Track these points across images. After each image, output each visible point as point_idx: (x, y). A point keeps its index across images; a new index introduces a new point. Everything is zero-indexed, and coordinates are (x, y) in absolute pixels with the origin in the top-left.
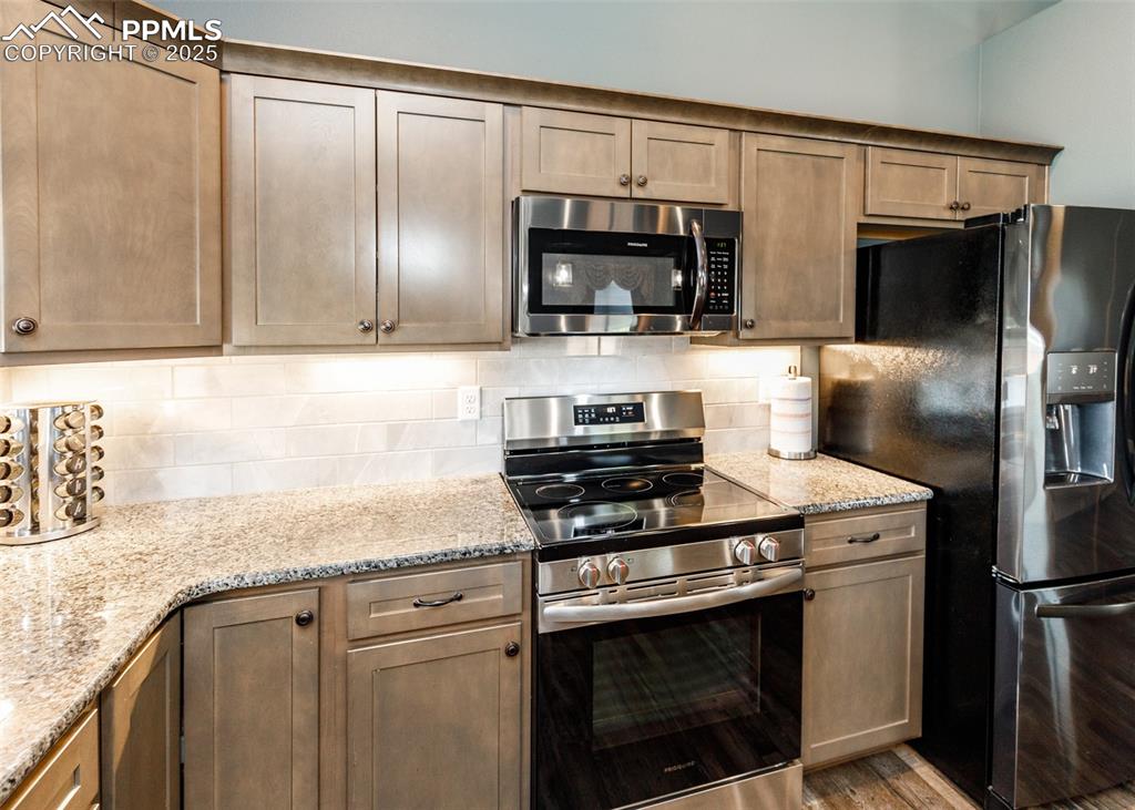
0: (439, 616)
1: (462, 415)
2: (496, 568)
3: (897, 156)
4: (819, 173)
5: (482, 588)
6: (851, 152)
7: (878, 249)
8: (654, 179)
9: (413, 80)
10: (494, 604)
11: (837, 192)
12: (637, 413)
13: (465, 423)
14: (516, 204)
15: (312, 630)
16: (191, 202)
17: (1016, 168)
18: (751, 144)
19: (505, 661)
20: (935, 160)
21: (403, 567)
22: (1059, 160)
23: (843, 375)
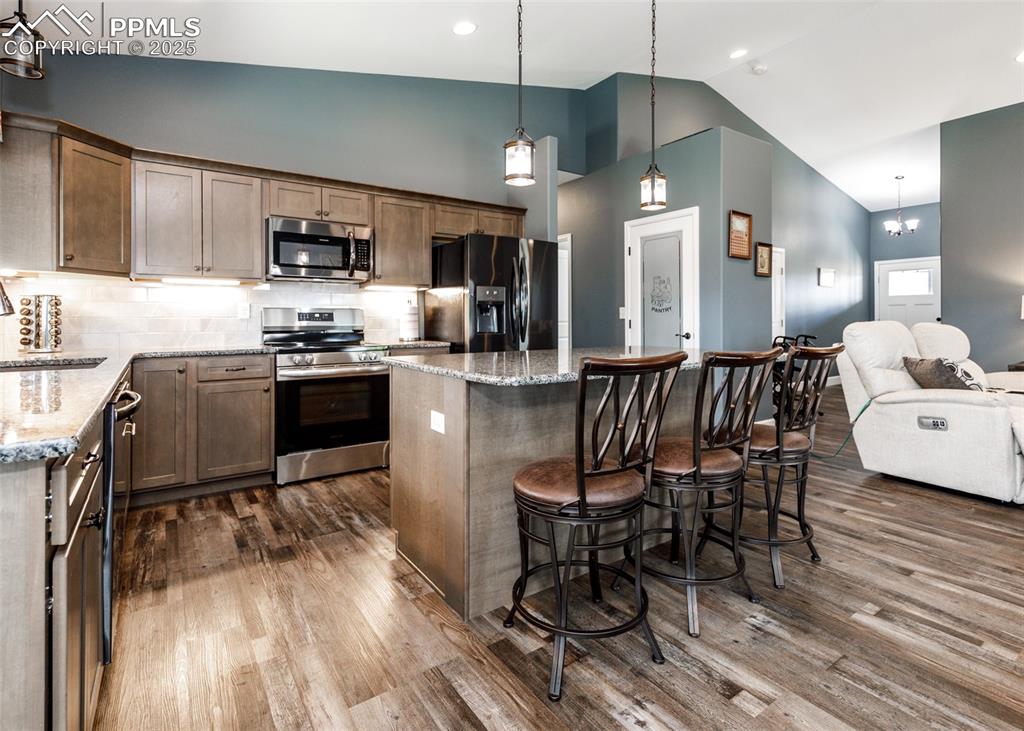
0: (236, 374)
1: (240, 316)
2: (259, 359)
3: (448, 208)
4: (412, 214)
5: (253, 365)
6: (427, 206)
7: (442, 247)
8: (332, 212)
9: (220, 167)
10: (259, 372)
11: (421, 222)
12: (330, 317)
13: (242, 320)
14: (267, 220)
15: (184, 375)
16: (120, 213)
17: (507, 216)
18: (379, 201)
19: (264, 394)
20: (468, 211)
21: (221, 355)
22: (527, 213)
23: (435, 304)
